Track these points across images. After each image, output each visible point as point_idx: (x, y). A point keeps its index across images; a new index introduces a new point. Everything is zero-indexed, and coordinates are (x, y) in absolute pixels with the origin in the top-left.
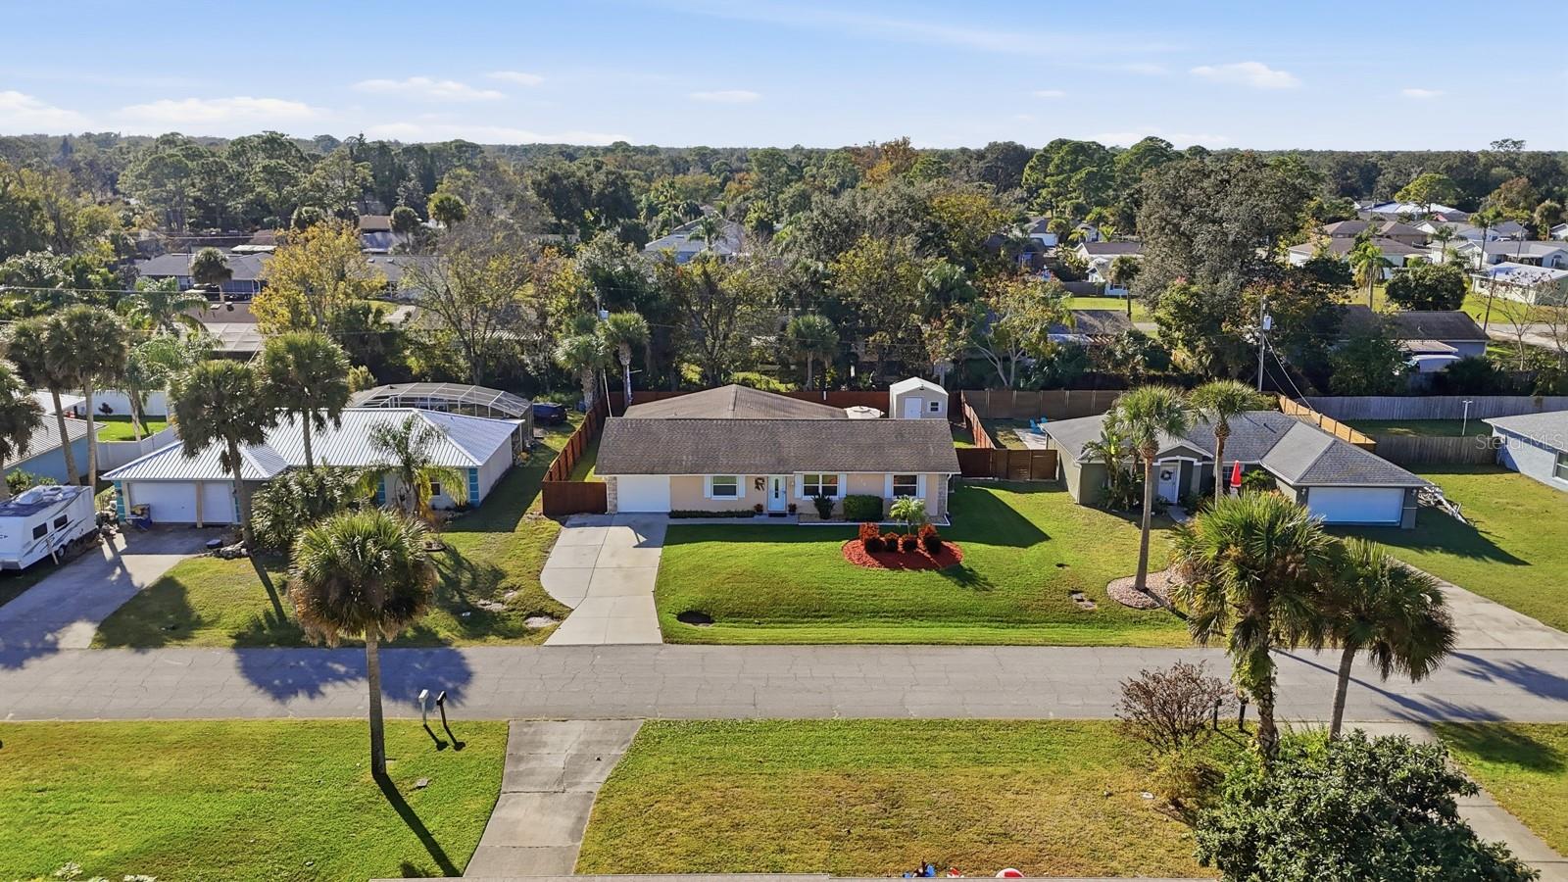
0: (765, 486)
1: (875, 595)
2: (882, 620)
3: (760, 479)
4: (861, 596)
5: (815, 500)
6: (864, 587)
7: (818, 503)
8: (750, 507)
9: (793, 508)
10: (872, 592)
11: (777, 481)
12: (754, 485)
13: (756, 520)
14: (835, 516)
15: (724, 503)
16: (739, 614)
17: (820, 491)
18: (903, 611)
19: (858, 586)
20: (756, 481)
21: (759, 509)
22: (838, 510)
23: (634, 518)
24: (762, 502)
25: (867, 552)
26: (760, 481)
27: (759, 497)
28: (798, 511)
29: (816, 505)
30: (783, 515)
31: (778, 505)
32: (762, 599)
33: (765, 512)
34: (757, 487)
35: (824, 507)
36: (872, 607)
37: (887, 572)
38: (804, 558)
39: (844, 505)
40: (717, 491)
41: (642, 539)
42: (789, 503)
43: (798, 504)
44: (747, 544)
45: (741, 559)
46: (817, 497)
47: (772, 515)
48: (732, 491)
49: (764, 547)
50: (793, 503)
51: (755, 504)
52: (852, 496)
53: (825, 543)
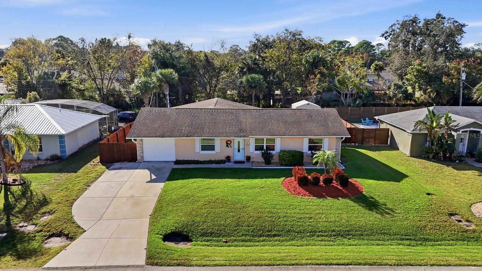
0: (232, 145)
1: (311, 218)
2: (320, 238)
3: (229, 141)
4: (301, 218)
5: (263, 153)
6: (301, 212)
7: (263, 155)
8: (222, 157)
9: (248, 158)
10: (308, 216)
11: (239, 142)
12: (225, 145)
13: (227, 165)
14: (274, 163)
15: (208, 155)
16: (212, 233)
17: (265, 148)
18: (334, 231)
19: (297, 211)
20: (227, 142)
21: (228, 159)
22: (276, 159)
23: (152, 164)
24: (230, 154)
25: (299, 185)
26: (229, 142)
27: (228, 152)
28: (252, 160)
29: (263, 156)
30: (242, 162)
31: (239, 157)
32: (228, 221)
33: (232, 160)
34: (227, 146)
35: (267, 157)
36: (310, 228)
37: (315, 200)
38: (257, 190)
39: (279, 156)
40: (204, 148)
41: (154, 177)
42: (246, 155)
43: (252, 156)
44: (220, 180)
45: (215, 190)
46: (263, 151)
47: (236, 162)
48: (212, 148)
49: (231, 182)
50: (248, 155)
51: (226, 155)
52: (285, 151)
53: (270, 180)
